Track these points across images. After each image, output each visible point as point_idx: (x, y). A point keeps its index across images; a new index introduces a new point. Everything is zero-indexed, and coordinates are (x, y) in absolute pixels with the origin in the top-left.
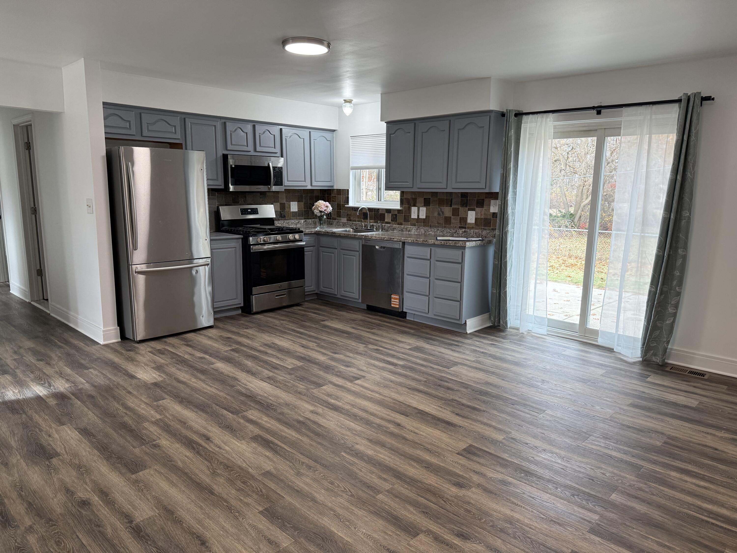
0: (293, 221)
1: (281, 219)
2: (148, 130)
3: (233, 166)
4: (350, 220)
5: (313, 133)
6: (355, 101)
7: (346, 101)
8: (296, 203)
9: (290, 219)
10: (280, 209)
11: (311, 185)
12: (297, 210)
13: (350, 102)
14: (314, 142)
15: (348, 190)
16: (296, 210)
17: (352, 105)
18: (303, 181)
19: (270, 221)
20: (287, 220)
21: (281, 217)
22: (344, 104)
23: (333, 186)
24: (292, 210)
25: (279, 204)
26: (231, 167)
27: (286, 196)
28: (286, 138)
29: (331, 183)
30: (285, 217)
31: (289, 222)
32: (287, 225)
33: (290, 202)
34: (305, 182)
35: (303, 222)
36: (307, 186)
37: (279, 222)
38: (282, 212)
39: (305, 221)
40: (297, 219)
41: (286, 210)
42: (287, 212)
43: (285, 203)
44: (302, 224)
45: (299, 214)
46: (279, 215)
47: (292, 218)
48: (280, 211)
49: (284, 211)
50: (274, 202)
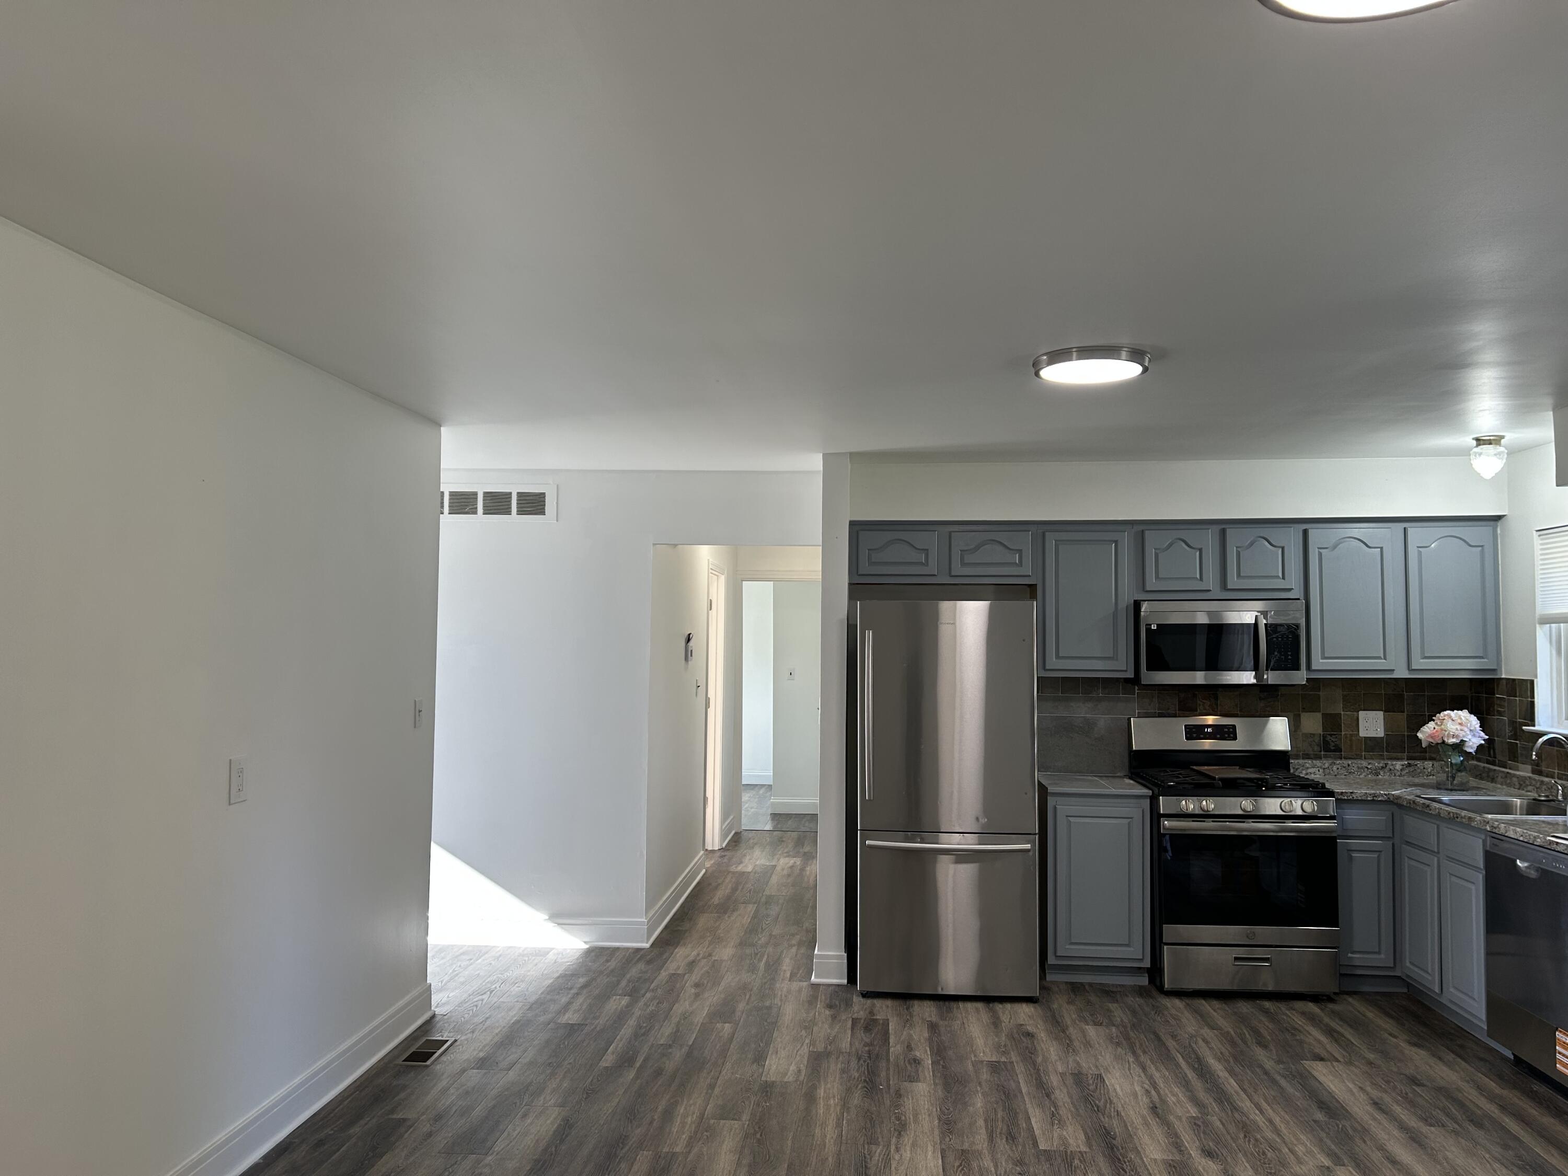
0: (1364, 763)
1: (1326, 757)
2: (963, 564)
3: (1154, 627)
4: (1540, 773)
5: (1414, 532)
6: (1510, 437)
7: (1479, 441)
8: (1382, 713)
9: (1358, 757)
10: (1324, 729)
11: (1410, 669)
13: (1494, 441)
14: (1420, 553)
15: (1532, 682)
16: (1380, 733)
17: (1502, 449)
18: (1379, 658)
19: (1278, 760)
20: (1346, 758)
21: (1327, 749)
22: (1476, 450)
23: (1494, 670)
24: (1363, 734)
25: (1319, 716)
26: (1148, 630)
27: (1344, 696)
28: (1320, 550)
29: (1485, 660)
30: (1338, 749)
31: (1349, 765)
32: (1343, 771)
33: (1358, 712)
34: (1385, 658)
35: (1401, 767)
36: (1393, 670)
37: (1308, 765)
38: (1329, 738)
39: (1409, 765)
40: (1381, 757)
41: (1343, 733)
42: (1346, 737)
43: (1342, 713)
44: (1396, 771)
45: (1388, 744)
46: (1318, 745)
47: (1363, 753)
48: (1322, 733)
49: (1335, 735)
50: (1304, 710)
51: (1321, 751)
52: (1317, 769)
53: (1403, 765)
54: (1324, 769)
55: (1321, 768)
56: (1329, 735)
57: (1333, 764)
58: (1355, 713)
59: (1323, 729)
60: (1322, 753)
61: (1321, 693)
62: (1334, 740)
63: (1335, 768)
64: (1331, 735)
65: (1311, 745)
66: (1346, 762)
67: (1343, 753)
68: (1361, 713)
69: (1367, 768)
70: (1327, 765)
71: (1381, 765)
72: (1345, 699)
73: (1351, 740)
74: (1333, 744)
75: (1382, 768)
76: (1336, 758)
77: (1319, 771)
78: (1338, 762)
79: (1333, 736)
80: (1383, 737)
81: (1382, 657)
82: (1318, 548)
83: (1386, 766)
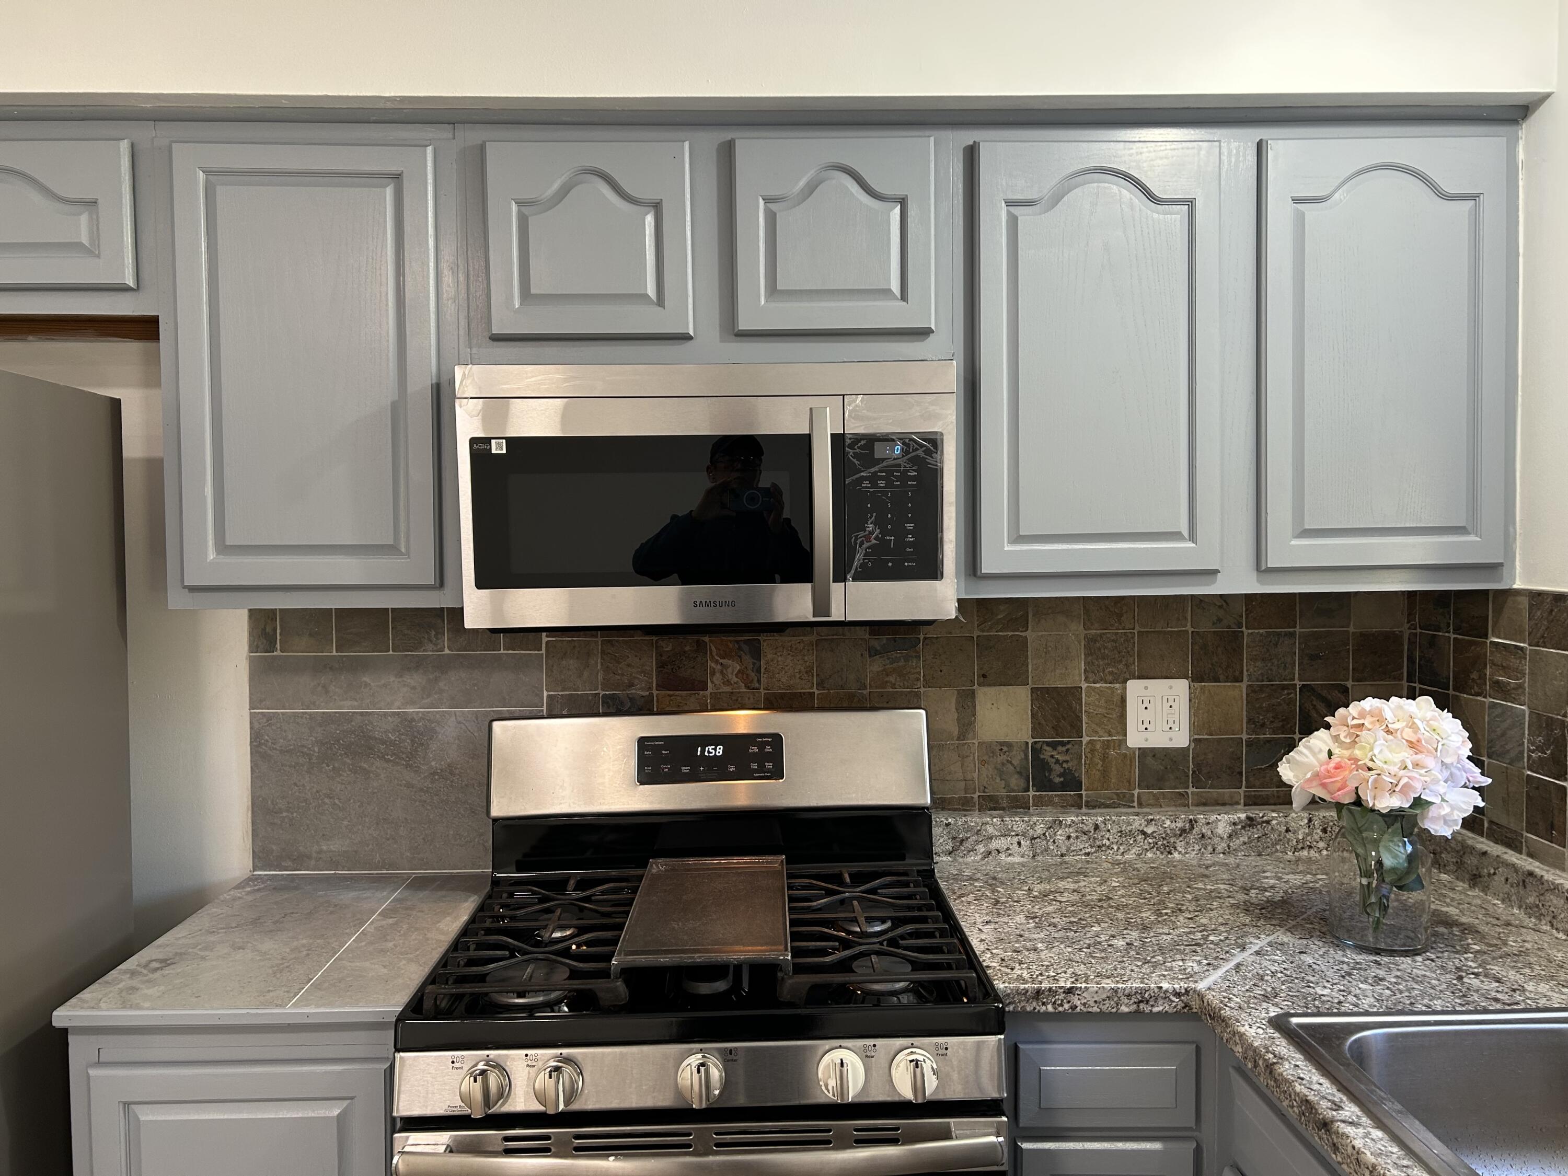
0: (1137, 819)
1: (1039, 802)
3: (499, 445)
8: (1181, 687)
9: (1122, 801)
10: (1037, 729)
11: (1261, 569)
12: (1180, 738)
16: (1179, 735)
18: (1175, 536)
20: (1090, 807)
21: (1044, 784)
23: (1493, 568)
24: (1136, 739)
25: (1021, 695)
26: (481, 457)
28: (1015, 210)
29: (1472, 538)
30: (1071, 783)
31: (1097, 827)
32: (1082, 844)
33: (1125, 681)
34: (1192, 537)
35: (1229, 829)
36: (1215, 572)
37: (990, 830)
38: (1048, 752)
39: (1251, 822)
40: (1181, 800)
41: (1085, 739)
42: (1092, 751)
43: (1084, 685)
44: (1216, 840)
45: (1198, 766)
46: (1020, 773)
47: (1136, 792)
48: (1031, 741)
49: (1063, 744)
50: (985, 679)
51: (1027, 789)
52: (1016, 839)
53: (1235, 824)
54: (1033, 839)
55: (1024, 835)
56: (1048, 744)
57: (1056, 827)
58: (1117, 686)
59: (1033, 729)
60: (1031, 793)
61: (1030, 634)
62: (1061, 758)
63: (1060, 835)
64: (1054, 745)
65: (1001, 773)
66: (1091, 819)
67: (1083, 792)
68: (1131, 684)
69: (1143, 833)
70: (1040, 829)
71: (1180, 825)
72: (1092, 648)
73: (1105, 757)
74: (1057, 769)
75: (1183, 831)
76: (1065, 806)
77: (1019, 843)
78: (1069, 819)
79: (1060, 748)
80: (1188, 748)
81: (1186, 534)
82: (1010, 203)
83: (1192, 828)
